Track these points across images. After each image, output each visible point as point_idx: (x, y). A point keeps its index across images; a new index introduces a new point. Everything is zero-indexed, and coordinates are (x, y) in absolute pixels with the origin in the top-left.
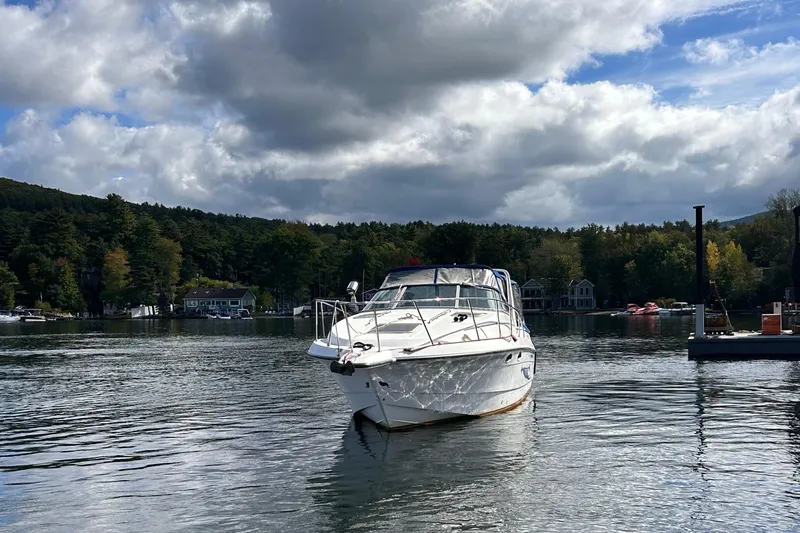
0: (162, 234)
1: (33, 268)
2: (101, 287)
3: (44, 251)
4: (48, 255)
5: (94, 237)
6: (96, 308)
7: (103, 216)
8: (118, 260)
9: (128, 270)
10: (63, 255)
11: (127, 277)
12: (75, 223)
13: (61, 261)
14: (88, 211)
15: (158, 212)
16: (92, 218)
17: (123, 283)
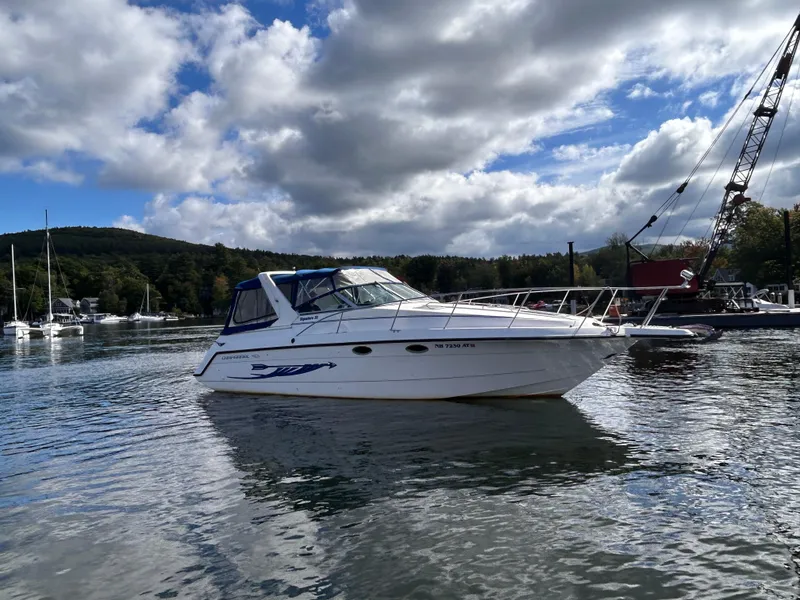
0: (248, 266)
1: (170, 288)
2: (211, 299)
3: (177, 278)
4: (179, 280)
5: (207, 269)
6: (209, 311)
7: (213, 256)
8: (222, 282)
9: (227, 288)
10: (188, 280)
11: (227, 292)
12: (196, 261)
13: (187, 284)
14: (203, 253)
15: (245, 253)
16: (205, 257)
17: (224, 296)
